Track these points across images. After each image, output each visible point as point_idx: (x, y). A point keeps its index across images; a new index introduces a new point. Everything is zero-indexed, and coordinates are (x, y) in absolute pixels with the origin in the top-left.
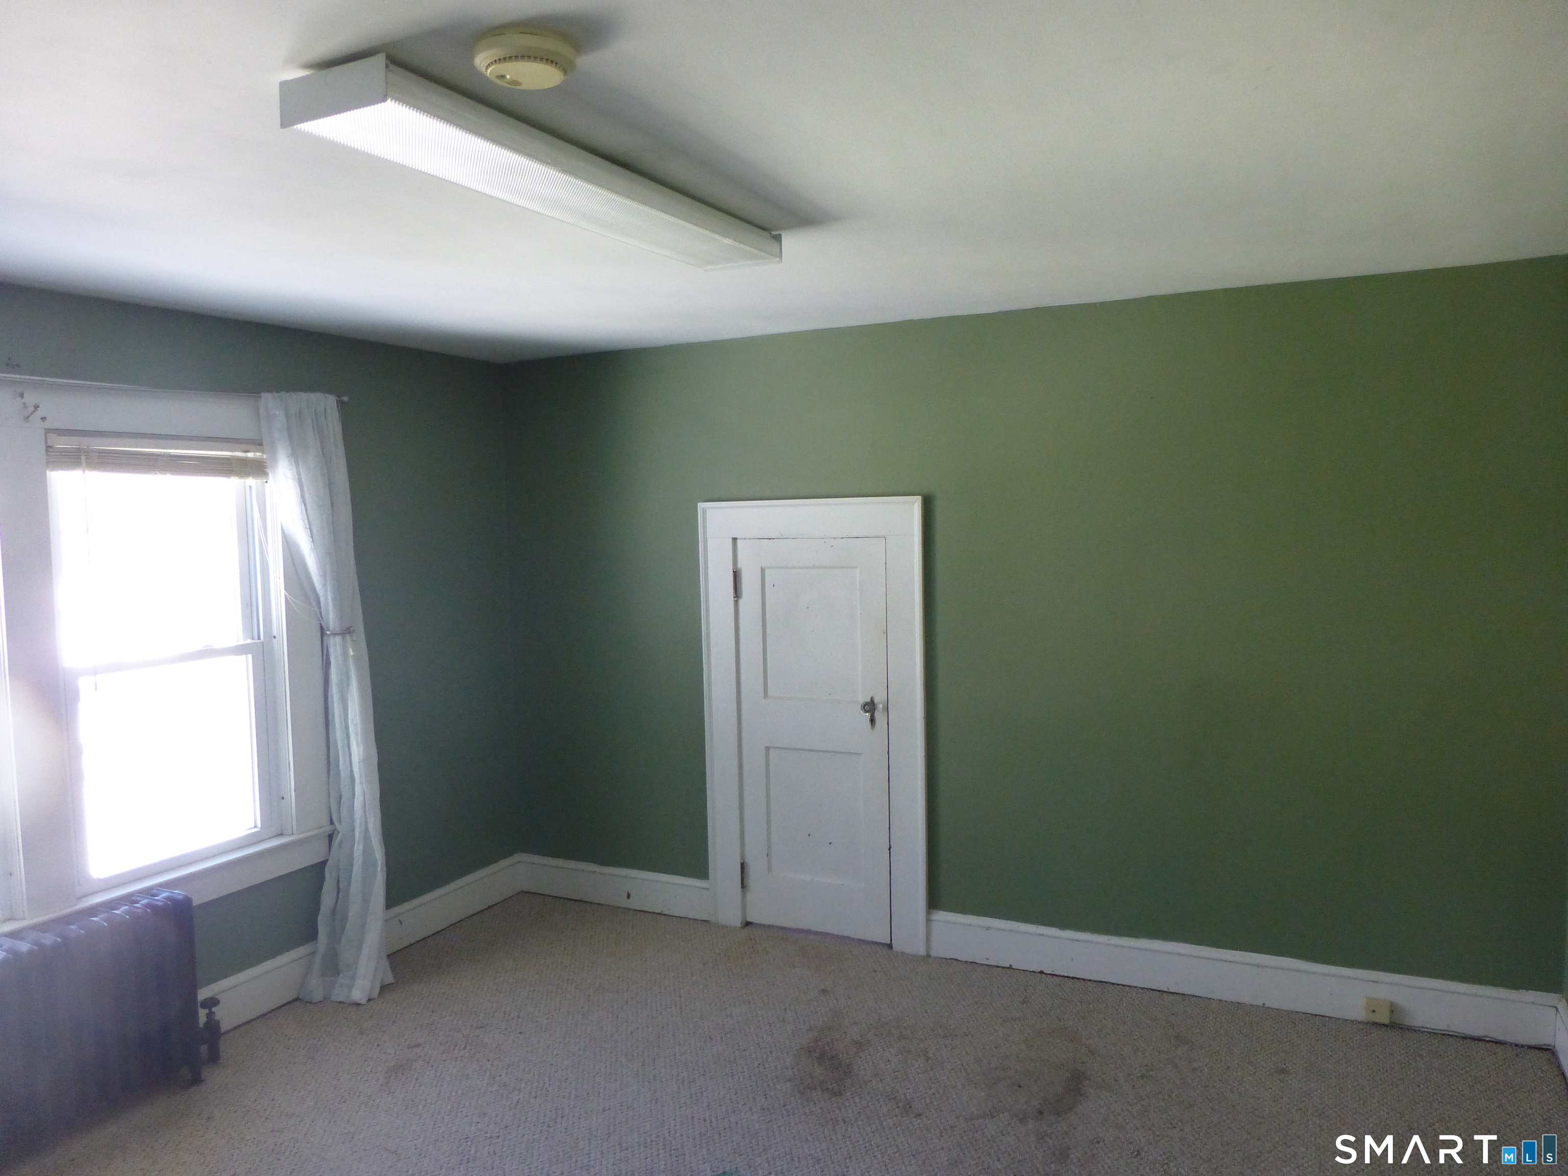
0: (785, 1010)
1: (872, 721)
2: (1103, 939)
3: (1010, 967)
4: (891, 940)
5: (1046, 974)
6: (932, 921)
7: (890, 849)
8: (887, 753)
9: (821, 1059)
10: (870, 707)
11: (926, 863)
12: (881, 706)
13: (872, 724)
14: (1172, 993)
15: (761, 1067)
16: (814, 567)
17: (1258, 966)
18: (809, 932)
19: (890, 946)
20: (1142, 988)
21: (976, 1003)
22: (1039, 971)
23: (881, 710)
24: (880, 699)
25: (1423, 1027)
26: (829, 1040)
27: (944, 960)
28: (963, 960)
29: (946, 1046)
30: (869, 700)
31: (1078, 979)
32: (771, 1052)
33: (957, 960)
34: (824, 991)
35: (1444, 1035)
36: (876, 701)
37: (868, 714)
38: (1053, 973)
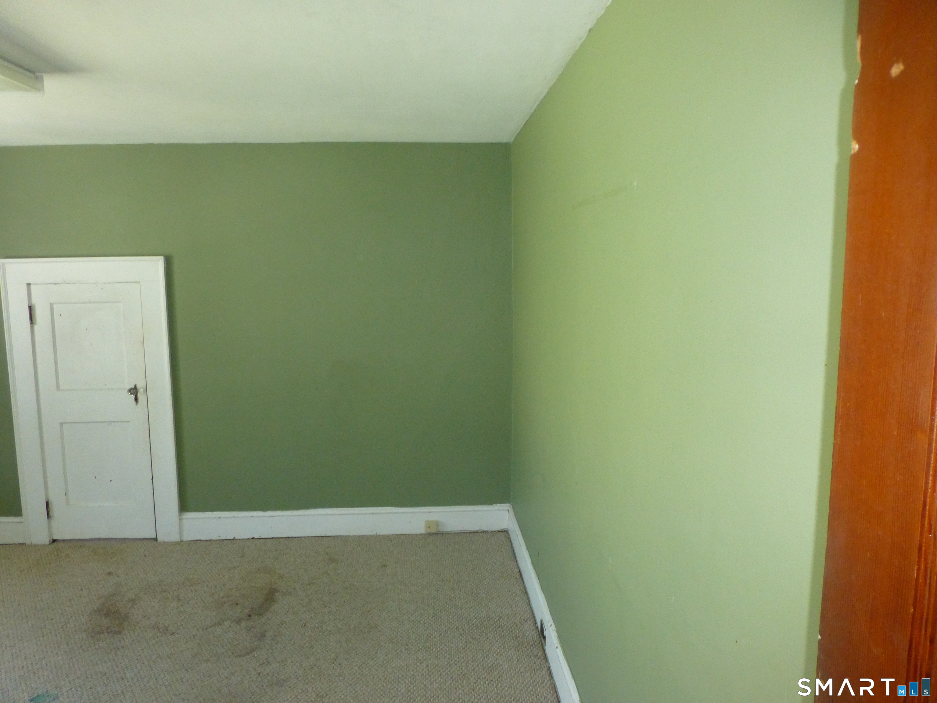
0: (82, 589)
1: (136, 399)
2: (288, 513)
3: (234, 539)
4: (156, 536)
5: (256, 539)
6: (183, 519)
7: (152, 479)
8: (147, 419)
9: (107, 615)
10: (134, 391)
11: (177, 484)
12: (142, 390)
13: (136, 402)
14: (328, 536)
15: (64, 627)
16: (90, 302)
17: (373, 514)
18: (99, 539)
19: (156, 539)
20: (312, 537)
21: (212, 563)
22: (252, 538)
23: (142, 392)
24: (141, 386)
25: (452, 531)
26: (113, 602)
27: (192, 542)
28: (203, 539)
29: (191, 591)
30: (133, 387)
31: (275, 538)
32: (71, 617)
33: (200, 540)
34: (109, 574)
35: (461, 533)
36: (138, 387)
37: (133, 395)
38: (260, 537)
